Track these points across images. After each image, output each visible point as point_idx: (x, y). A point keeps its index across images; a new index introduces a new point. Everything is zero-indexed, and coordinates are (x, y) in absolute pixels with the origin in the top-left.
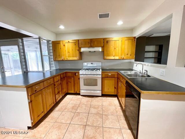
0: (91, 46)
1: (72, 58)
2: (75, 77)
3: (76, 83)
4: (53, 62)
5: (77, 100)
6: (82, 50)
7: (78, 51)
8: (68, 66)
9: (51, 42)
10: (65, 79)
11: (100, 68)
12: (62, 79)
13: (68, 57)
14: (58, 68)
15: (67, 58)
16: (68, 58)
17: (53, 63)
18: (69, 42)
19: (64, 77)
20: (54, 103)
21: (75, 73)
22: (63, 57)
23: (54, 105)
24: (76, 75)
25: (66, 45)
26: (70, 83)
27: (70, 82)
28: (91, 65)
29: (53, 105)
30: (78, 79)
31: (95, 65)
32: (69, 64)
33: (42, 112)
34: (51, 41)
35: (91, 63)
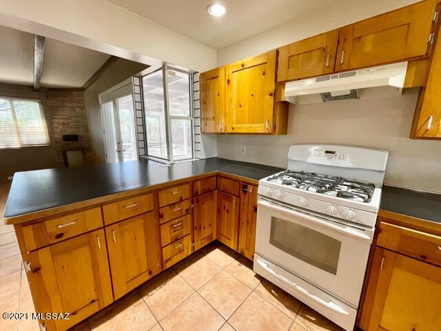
0: (336, 69)
1: (248, 125)
2: (244, 199)
3: (244, 220)
4: (199, 138)
5: (231, 293)
6: (291, 90)
7: (271, 99)
8: (241, 153)
9: (197, 78)
10: (213, 198)
11: (379, 180)
12: (195, 197)
13: (237, 123)
14: (215, 155)
15: (234, 125)
16: (239, 126)
17: (200, 140)
18: (243, 66)
19: (208, 192)
20: (150, 273)
21: (245, 186)
22: (223, 121)
23: (151, 279)
24: (245, 192)
25: (235, 78)
26: (226, 213)
27: (228, 211)
28: (324, 160)
29: (146, 278)
30: (251, 209)
31: (347, 161)
32: (242, 147)
33: (93, 301)
34: (198, 75)
35: (327, 152)
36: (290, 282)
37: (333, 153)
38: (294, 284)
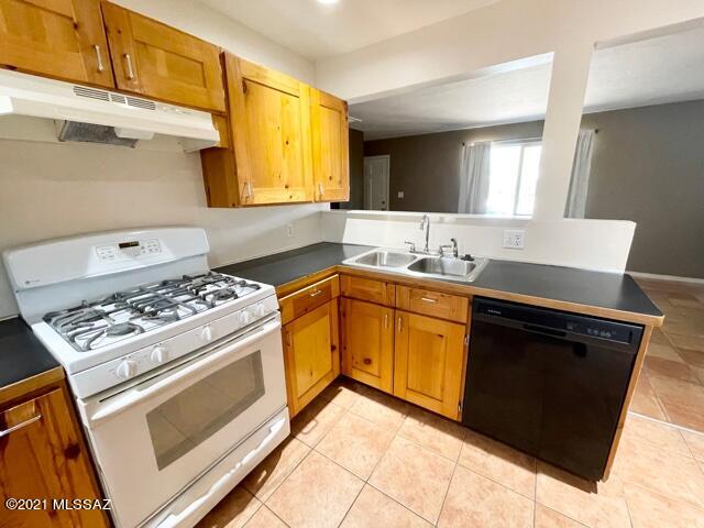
35: (122, 246)
36: (233, 471)
37: (136, 244)
38: (238, 465)
